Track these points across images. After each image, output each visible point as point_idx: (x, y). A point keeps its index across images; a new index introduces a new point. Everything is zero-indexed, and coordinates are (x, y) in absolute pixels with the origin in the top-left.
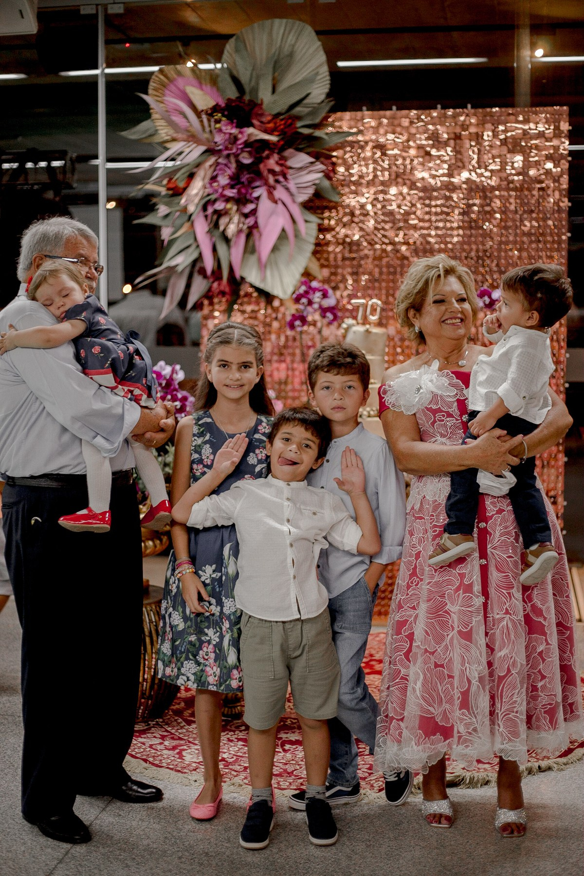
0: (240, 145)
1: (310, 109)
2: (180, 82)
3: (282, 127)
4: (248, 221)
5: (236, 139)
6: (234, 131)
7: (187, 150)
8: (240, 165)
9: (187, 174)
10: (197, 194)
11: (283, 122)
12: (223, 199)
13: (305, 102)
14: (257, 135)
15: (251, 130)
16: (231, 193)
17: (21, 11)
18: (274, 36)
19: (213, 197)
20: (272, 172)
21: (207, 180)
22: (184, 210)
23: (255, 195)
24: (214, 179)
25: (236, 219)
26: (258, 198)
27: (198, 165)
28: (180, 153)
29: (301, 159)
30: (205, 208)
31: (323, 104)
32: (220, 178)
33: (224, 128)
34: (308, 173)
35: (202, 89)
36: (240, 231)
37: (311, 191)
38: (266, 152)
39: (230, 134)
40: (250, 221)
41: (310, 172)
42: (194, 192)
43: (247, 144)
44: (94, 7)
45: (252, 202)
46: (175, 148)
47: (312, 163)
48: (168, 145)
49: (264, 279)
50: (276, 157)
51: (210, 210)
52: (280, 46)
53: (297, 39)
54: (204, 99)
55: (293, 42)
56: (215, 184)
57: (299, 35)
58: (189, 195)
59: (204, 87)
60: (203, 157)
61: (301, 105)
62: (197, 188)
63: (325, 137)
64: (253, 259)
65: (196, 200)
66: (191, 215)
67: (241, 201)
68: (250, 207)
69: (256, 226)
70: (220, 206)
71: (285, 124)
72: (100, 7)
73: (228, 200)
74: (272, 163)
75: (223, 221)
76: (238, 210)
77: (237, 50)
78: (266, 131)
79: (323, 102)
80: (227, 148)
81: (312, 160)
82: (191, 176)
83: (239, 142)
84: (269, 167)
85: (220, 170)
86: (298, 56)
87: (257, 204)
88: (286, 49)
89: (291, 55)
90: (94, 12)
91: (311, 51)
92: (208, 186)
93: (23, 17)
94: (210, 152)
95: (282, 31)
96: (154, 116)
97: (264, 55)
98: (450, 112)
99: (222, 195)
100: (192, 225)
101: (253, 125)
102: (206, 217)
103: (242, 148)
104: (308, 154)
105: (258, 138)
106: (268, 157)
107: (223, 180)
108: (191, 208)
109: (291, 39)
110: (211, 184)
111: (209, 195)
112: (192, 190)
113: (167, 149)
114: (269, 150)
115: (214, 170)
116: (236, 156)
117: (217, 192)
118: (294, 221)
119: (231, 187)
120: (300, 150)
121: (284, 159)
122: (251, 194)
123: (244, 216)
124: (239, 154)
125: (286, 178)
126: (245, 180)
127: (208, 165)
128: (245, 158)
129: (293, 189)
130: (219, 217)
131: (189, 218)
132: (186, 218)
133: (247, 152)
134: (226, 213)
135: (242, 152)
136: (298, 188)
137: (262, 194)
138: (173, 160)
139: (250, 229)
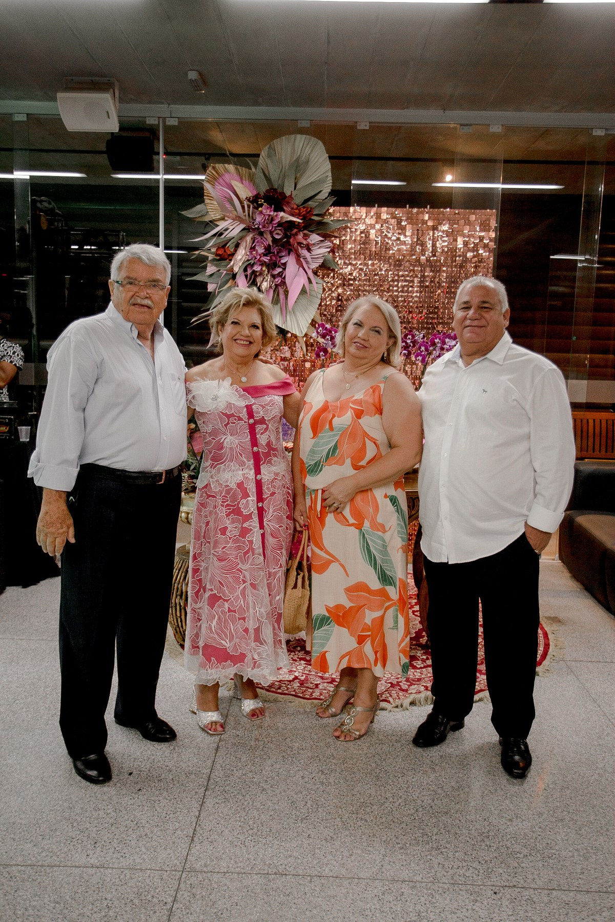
0: (275, 224)
1: (317, 204)
2: (227, 177)
3: (305, 212)
4: (276, 280)
5: (272, 220)
6: (272, 213)
7: (231, 228)
8: (274, 240)
9: (235, 244)
10: (241, 259)
11: (305, 210)
12: (259, 263)
13: (317, 197)
14: (287, 218)
15: (282, 214)
16: (266, 259)
17: (108, 112)
18: (296, 149)
19: (252, 262)
20: (300, 244)
21: (248, 249)
22: (232, 269)
23: (283, 261)
24: (253, 249)
25: (269, 278)
26: (285, 264)
27: (242, 238)
28: (227, 229)
29: (315, 238)
30: (245, 270)
31: (326, 200)
32: (257, 248)
33: (264, 211)
34: (319, 248)
35: (242, 183)
36: (271, 287)
37: (321, 261)
38: (295, 230)
39: (269, 215)
40: (278, 280)
41: (321, 247)
42: (240, 257)
43: (280, 224)
44: (157, 119)
45: (279, 267)
46: (222, 225)
47: (321, 241)
48: (217, 223)
49: (285, 322)
50: (301, 234)
51: (249, 271)
52: (299, 156)
53: (312, 151)
54: (245, 191)
55: (309, 152)
56: (254, 253)
57: (314, 147)
58: (236, 260)
59: (244, 182)
60: (244, 233)
61: (313, 200)
62: (241, 255)
63: (331, 222)
64: (277, 307)
65: (241, 264)
66: (236, 273)
67: (272, 266)
68: (278, 270)
69: (283, 283)
70: (257, 268)
71: (306, 211)
72: (161, 119)
73: (263, 264)
74: (300, 237)
75: (259, 280)
76: (268, 272)
77: (269, 156)
78: (293, 215)
79: (326, 198)
80: (264, 227)
81: (322, 239)
82: (237, 246)
83: (275, 222)
84: (299, 241)
85: (258, 242)
86: (311, 164)
87: (284, 269)
88: (303, 158)
89: (307, 162)
90: (156, 122)
91: (321, 160)
92: (248, 253)
93: (109, 117)
94: (247, 229)
95: (301, 144)
96: (207, 201)
97: (288, 162)
98: (415, 210)
99: (259, 260)
100: (235, 282)
101: (284, 211)
102: (246, 276)
103: (275, 227)
104: (318, 234)
105: (288, 220)
106: (296, 234)
107: (261, 250)
108: (236, 269)
109: (308, 150)
110: (251, 253)
111: (248, 260)
112: (238, 256)
113: (217, 226)
114: (297, 229)
115: (253, 243)
116: (271, 233)
117: (256, 258)
118: (310, 281)
119: (265, 255)
120: (312, 232)
121: (306, 237)
122: (280, 260)
123: (274, 277)
124: (274, 231)
125: (309, 250)
126: (275, 250)
127: (249, 238)
128: (278, 234)
129: (309, 259)
130: (256, 276)
131: (234, 276)
132: (231, 276)
133: (280, 230)
134: (261, 274)
135: (275, 230)
136: (311, 258)
137: (290, 261)
138: (221, 234)
139: (276, 286)
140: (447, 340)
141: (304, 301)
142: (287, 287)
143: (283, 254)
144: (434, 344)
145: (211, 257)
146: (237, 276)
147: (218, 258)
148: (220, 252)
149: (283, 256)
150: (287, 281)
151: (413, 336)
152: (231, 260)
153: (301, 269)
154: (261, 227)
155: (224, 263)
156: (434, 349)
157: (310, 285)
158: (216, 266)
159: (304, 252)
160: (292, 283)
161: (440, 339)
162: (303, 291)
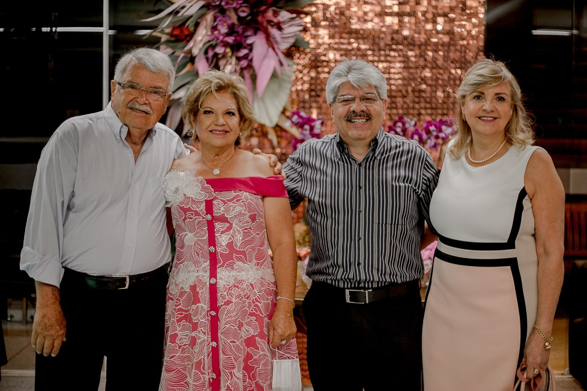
0: (241, 0)
4: (242, 63)
7: (189, 5)
8: (240, 19)
9: (194, 23)
10: (201, 40)
12: (222, 45)
16: (230, 40)
19: (214, 43)
20: (269, 22)
21: (209, 29)
22: (190, 51)
23: (249, 41)
24: (214, 28)
25: (234, 60)
26: (251, 45)
27: (202, 16)
28: (183, 7)
29: (284, 15)
30: (206, 52)
32: (219, 27)
37: (292, 41)
38: (264, 8)
40: (244, 63)
41: (291, 26)
42: (199, 38)
43: (245, 1)
45: (245, 48)
46: (178, 2)
47: (293, 19)
50: (270, 11)
51: (211, 54)
56: (216, 33)
58: (195, 42)
60: (204, 10)
62: (202, 36)
65: (201, 45)
66: (195, 57)
67: (236, 47)
68: (244, 52)
69: (250, 66)
70: (220, 50)
73: (226, 45)
74: (270, 14)
75: (222, 63)
76: (232, 54)
80: (227, 3)
81: (293, 16)
82: (197, 25)
84: (268, 19)
85: (220, 21)
87: (251, 50)
92: (209, 34)
94: (207, 7)
99: (222, 41)
100: (195, 66)
102: (207, 59)
103: (241, 4)
104: (288, 11)
106: (265, 11)
107: (224, 30)
108: (195, 52)
110: (212, 33)
111: (209, 41)
112: (198, 36)
114: (265, 5)
115: (215, 21)
116: (236, 10)
117: (218, 39)
118: (281, 64)
119: (228, 35)
120: (281, 8)
121: (276, 14)
122: (245, 41)
123: (239, 59)
124: (239, 8)
125: (280, 29)
126: (240, 30)
127: (210, 17)
128: (243, 11)
129: (278, 38)
130: (218, 60)
131: (192, 60)
132: (188, 59)
133: (245, 6)
134: (224, 56)
135: (241, 7)
136: (282, 38)
137: (258, 41)
138: (178, 12)
139: (242, 69)
140: (444, 127)
141: (274, 86)
142: (254, 71)
143: (249, 33)
144: (428, 132)
145: (164, 38)
146: (197, 60)
147: (173, 39)
148: (176, 32)
149: (249, 36)
150: (255, 64)
151: (404, 124)
152: (188, 41)
153: (271, 50)
154: (223, 3)
155: (181, 45)
156: (429, 138)
157: (282, 68)
158: (172, 48)
159: (274, 32)
160: (260, 66)
161: (436, 126)
162: (274, 76)
